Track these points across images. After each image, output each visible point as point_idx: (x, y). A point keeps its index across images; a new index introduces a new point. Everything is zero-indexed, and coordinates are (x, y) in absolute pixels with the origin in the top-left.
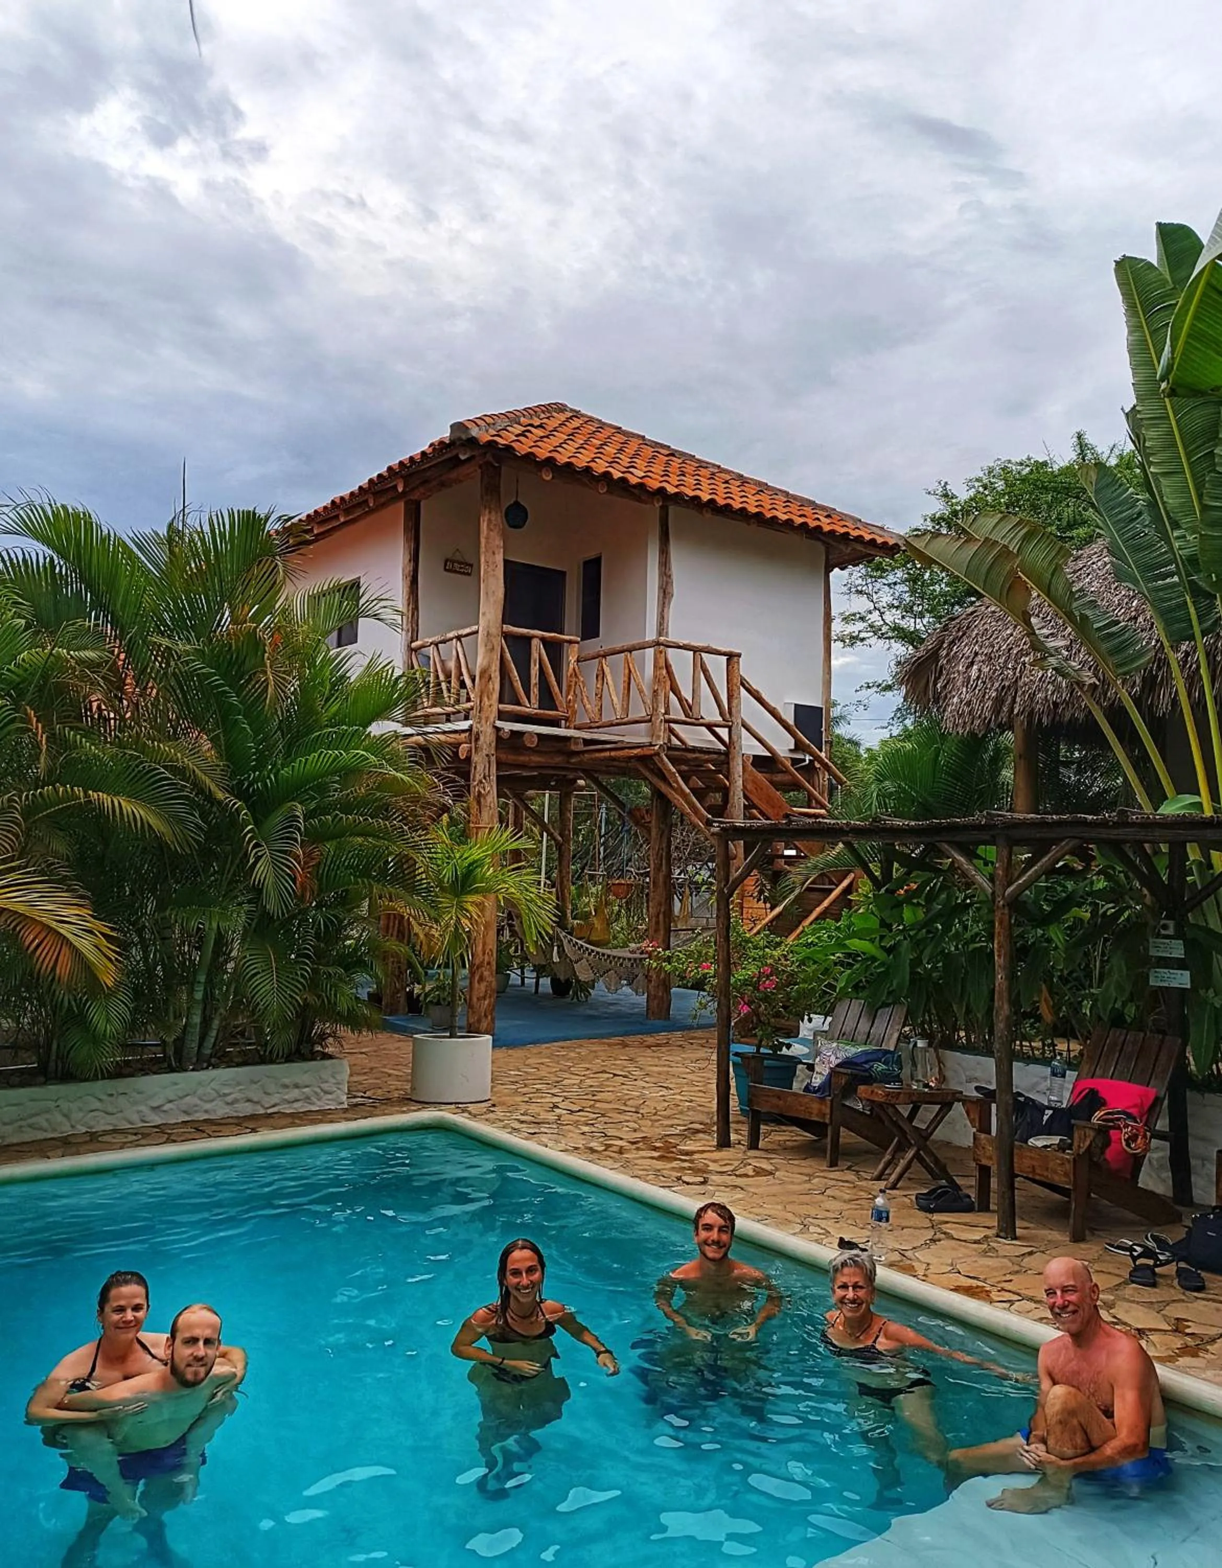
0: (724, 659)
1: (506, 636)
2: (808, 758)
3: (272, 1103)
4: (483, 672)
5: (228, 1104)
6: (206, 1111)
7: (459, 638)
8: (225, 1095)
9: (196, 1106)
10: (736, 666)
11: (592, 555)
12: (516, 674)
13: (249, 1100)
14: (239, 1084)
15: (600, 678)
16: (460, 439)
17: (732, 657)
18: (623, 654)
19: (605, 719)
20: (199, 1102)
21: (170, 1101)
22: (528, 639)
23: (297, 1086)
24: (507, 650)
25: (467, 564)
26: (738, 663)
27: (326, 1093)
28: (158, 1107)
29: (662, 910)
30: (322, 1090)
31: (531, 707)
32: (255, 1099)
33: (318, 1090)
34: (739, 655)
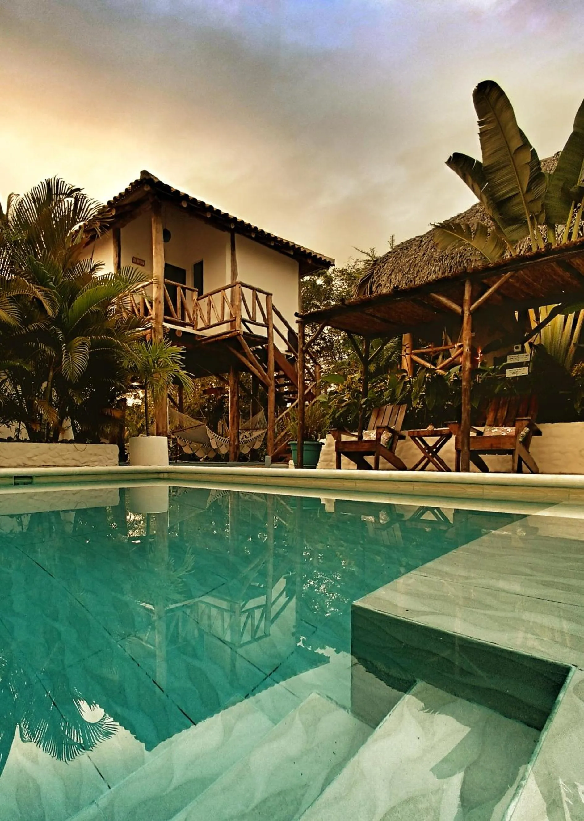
0: (266, 295)
1: (166, 284)
2: (293, 355)
3: (85, 461)
4: (156, 299)
5: (64, 460)
6: (53, 462)
7: (143, 287)
8: (63, 455)
9: (49, 459)
10: (270, 299)
11: (197, 260)
12: (171, 302)
13: (73, 459)
14: (68, 451)
15: (209, 305)
16: (145, 179)
17: (268, 295)
18: (220, 293)
19: (211, 324)
20: (50, 458)
21: (36, 456)
22: (175, 287)
23: (95, 455)
24: (167, 291)
25: (143, 261)
26: (271, 298)
27: (109, 459)
28: (31, 458)
29: (236, 415)
30: (107, 458)
31: (178, 317)
32: (77, 459)
33: (105, 457)
34: (271, 295)
